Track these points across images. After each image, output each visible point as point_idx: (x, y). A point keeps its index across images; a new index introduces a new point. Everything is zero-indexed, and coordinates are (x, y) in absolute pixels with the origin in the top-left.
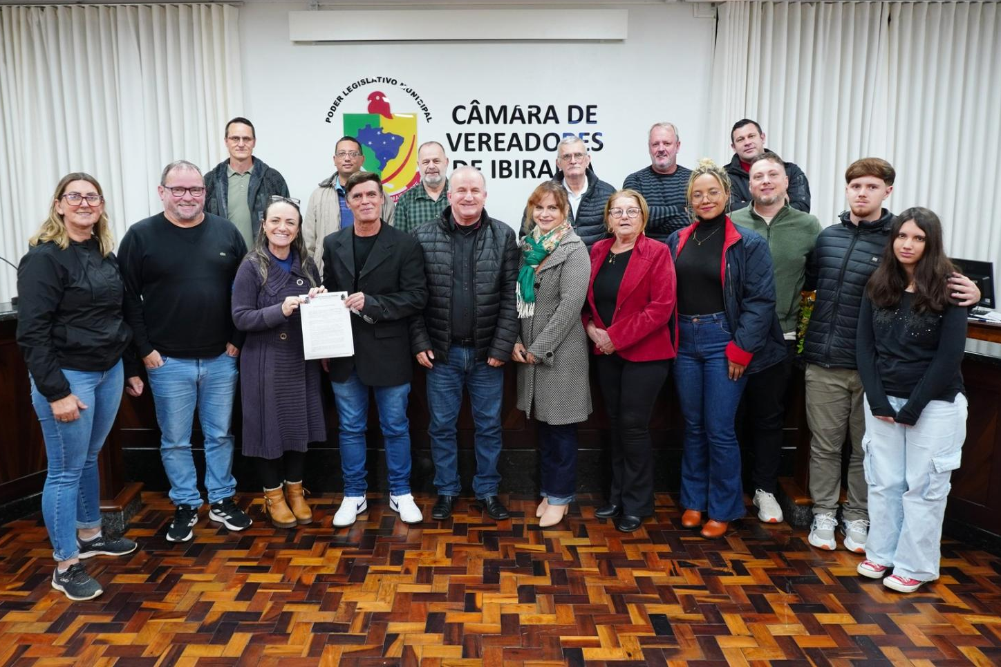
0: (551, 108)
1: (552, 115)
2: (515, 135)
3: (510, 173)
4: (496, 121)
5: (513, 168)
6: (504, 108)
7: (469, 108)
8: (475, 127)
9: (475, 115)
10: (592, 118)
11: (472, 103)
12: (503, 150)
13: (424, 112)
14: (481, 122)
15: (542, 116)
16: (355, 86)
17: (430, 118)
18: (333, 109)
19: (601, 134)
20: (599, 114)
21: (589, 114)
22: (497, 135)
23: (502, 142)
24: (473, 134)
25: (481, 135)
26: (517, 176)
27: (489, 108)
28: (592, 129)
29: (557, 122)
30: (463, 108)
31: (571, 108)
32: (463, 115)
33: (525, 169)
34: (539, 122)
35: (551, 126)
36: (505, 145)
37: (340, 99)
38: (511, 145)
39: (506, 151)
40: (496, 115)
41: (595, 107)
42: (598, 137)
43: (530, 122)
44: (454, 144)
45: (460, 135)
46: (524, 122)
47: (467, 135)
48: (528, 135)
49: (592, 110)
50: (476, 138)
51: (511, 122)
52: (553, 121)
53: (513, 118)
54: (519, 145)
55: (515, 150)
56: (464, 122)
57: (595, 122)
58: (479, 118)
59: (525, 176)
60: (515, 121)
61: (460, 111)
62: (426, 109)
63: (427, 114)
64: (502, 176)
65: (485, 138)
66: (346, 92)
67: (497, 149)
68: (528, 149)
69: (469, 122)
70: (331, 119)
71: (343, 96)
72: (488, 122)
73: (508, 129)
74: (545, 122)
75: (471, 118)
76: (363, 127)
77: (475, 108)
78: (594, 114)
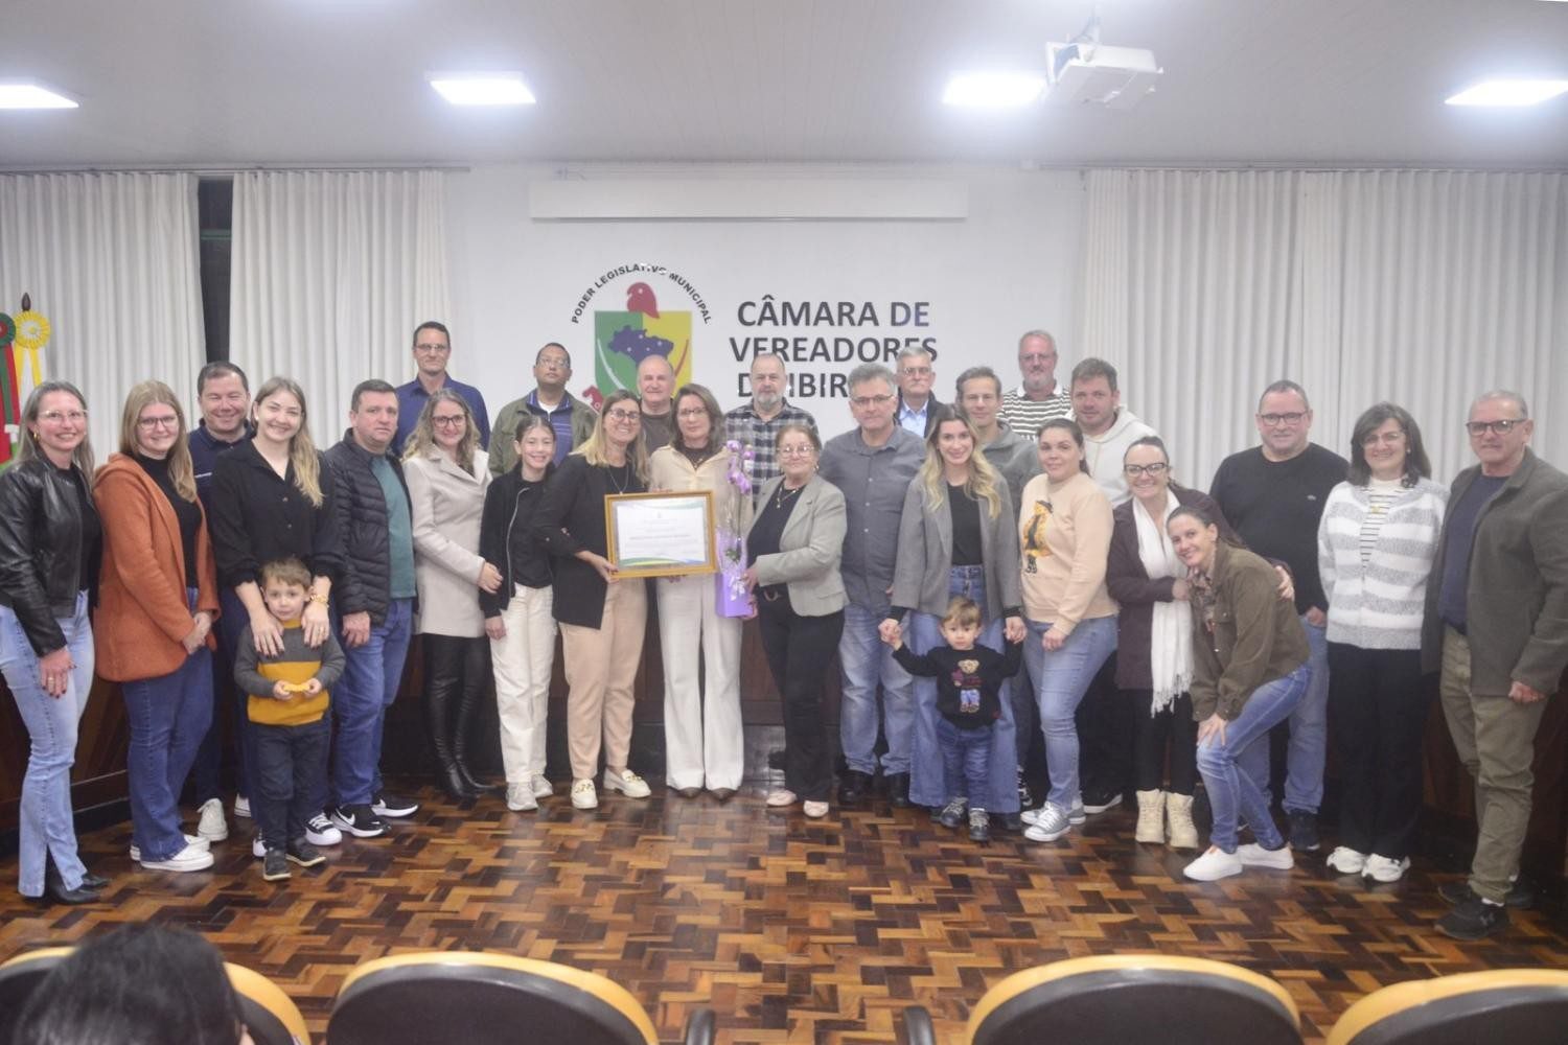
0: (868, 305)
1: (869, 314)
2: (820, 341)
3: (814, 389)
4: (796, 322)
5: (817, 384)
6: (806, 306)
7: (760, 304)
8: (768, 330)
9: (768, 314)
10: (923, 319)
11: (764, 298)
12: (804, 360)
13: (701, 309)
14: (776, 323)
15: (856, 316)
16: (611, 275)
17: (709, 318)
18: (582, 305)
19: (934, 340)
20: (932, 315)
21: (918, 314)
22: (796, 341)
23: (804, 349)
24: (765, 339)
25: (775, 341)
26: (823, 394)
27: (786, 306)
28: (922, 334)
29: (876, 323)
30: (753, 304)
31: (894, 305)
32: (752, 314)
33: (833, 386)
34: (852, 323)
35: (868, 330)
36: (807, 354)
37: (591, 292)
38: (815, 354)
39: (808, 362)
40: (796, 314)
41: (926, 304)
42: (930, 344)
43: (840, 323)
44: (740, 351)
45: (748, 340)
46: (832, 323)
47: (757, 340)
48: (837, 341)
49: (922, 309)
50: (768, 345)
51: (816, 324)
52: (871, 322)
53: (818, 318)
54: (825, 354)
55: (820, 360)
56: (752, 323)
57: (926, 324)
58: (773, 318)
59: (833, 395)
60: (821, 322)
61: (748, 309)
62: (703, 306)
63: (705, 313)
64: (802, 394)
65: (780, 345)
66: (600, 283)
67: (796, 359)
68: (837, 359)
69: (760, 324)
70: (579, 318)
71: (595, 288)
72: (784, 323)
73: (811, 333)
74: (860, 324)
75: (763, 318)
76: (620, 329)
77: (768, 305)
78: (925, 314)
